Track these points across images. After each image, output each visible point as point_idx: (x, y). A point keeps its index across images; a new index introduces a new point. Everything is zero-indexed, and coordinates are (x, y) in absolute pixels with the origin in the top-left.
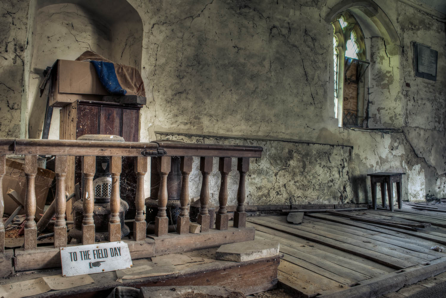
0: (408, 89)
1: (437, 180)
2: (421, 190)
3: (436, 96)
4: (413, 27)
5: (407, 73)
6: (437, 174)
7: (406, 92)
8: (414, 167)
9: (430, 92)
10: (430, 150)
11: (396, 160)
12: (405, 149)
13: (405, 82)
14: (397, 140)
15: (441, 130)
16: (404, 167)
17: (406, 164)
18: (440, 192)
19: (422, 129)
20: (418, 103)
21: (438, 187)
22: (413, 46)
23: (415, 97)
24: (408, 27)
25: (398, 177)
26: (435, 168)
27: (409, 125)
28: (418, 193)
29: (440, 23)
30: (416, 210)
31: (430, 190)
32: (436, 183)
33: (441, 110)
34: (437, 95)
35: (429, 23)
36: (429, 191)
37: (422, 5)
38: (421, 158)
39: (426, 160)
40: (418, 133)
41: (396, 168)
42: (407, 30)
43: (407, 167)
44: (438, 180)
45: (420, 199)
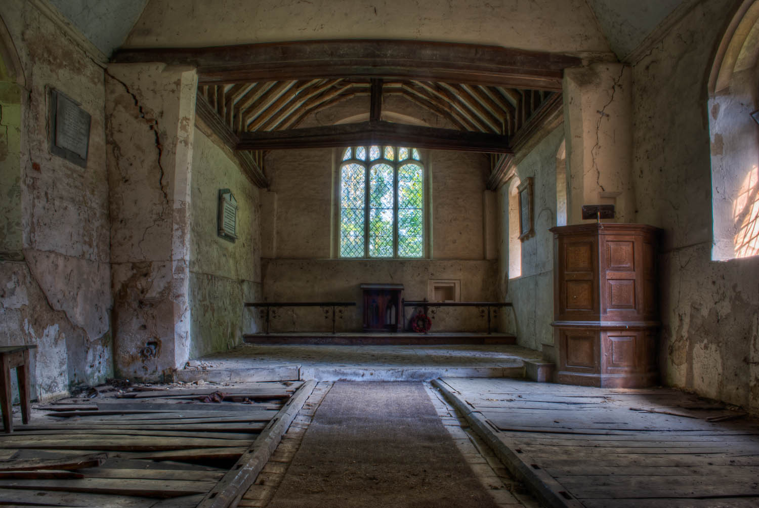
0: (35, 174)
1: (87, 352)
2: (61, 374)
3: (85, 195)
4: (51, 59)
5: (35, 143)
6: (87, 340)
7: (32, 181)
8: (46, 331)
9: (76, 187)
10: (75, 296)
11: (11, 318)
12: (29, 295)
13: (31, 159)
14: (13, 277)
15: (93, 258)
16: (27, 332)
17: (30, 325)
18: (93, 373)
19: (61, 255)
20: (54, 204)
21: (89, 364)
22: (48, 94)
23: (50, 192)
24: (43, 55)
25: (20, 356)
26: (84, 330)
27: (37, 248)
28: (54, 381)
29: (96, 68)
30: (57, 418)
31: (77, 372)
32: (86, 358)
33: (94, 221)
34: (88, 193)
35: (79, 62)
36: (75, 375)
37: (69, 24)
38: (59, 311)
39: (68, 316)
40: (53, 262)
41: (10, 336)
42: (39, 59)
43: (32, 331)
44: (89, 353)
45: (60, 393)
